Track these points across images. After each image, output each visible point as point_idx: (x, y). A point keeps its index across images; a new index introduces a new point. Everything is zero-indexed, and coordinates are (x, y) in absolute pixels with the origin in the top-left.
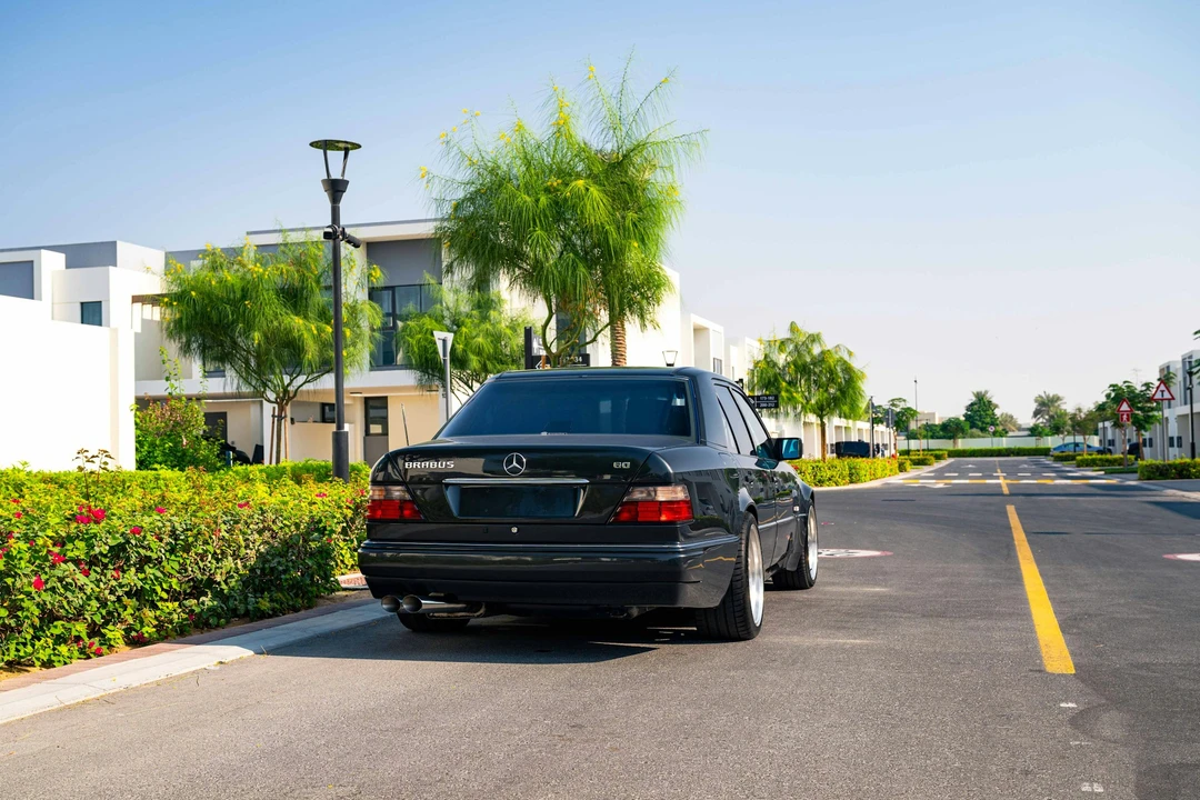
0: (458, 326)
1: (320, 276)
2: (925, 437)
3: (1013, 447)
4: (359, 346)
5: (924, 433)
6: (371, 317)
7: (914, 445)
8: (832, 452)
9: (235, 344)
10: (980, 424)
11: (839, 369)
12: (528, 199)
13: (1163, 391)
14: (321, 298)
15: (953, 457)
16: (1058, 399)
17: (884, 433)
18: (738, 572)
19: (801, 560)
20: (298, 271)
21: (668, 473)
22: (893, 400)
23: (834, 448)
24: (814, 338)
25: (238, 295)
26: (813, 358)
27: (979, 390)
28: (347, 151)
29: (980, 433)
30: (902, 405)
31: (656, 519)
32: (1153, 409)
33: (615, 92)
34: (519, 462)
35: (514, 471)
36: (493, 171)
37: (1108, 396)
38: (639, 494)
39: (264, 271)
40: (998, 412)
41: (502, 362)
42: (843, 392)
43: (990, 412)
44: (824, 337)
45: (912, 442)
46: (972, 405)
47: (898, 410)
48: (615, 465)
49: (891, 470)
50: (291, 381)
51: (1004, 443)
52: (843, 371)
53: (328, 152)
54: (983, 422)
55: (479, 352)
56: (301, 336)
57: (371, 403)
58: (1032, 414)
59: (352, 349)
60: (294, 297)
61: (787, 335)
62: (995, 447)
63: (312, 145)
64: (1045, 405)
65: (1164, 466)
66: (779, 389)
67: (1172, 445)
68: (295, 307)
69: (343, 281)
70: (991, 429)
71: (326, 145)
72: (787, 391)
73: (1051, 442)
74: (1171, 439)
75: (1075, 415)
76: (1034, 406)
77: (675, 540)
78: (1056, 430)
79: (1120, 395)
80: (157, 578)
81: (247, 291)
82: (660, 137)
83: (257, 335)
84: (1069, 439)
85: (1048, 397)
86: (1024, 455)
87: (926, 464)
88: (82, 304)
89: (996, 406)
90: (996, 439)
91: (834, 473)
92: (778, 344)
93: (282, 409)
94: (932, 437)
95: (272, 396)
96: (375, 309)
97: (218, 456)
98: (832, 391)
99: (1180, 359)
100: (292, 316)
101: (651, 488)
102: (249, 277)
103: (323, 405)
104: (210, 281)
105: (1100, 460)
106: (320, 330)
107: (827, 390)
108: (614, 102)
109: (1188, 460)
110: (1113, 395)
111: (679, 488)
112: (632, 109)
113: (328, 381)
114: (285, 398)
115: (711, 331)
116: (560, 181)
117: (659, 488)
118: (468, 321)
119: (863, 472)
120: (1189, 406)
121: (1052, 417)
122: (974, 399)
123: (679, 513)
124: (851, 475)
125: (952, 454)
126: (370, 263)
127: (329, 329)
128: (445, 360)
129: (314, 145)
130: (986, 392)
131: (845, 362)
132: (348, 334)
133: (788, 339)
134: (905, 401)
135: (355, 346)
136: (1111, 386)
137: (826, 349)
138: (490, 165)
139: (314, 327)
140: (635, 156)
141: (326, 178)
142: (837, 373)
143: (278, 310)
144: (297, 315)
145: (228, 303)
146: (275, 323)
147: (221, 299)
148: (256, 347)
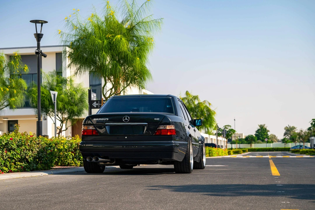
1: (4, 68)
2: (238, 143)
3: (275, 147)
5: (238, 142)
7: (234, 146)
10: (261, 138)
11: (205, 110)
12: (100, 41)
15: (250, 151)
16: (294, 128)
17: (222, 141)
18: (187, 152)
19: (201, 159)
21: (170, 122)
22: (225, 126)
24: (196, 98)
26: (195, 105)
27: (261, 124)
28: (42, 24)
29: (261, 142)
30: (229, 128)
31: (167, 134)
33: (131, 3)
34: (127, 118)
35: (126, 121)
36: (84, 31)
37: (312, 124)
38: (161, 127)
40: (269, 134)
42: (207, 119)
43: (266, 133)
44: (199, 97)
45: (233, 145)
46: (258, 130)
47: (228, 130)
48: (155, 119)
49: (225, 153)
51: (271, 146)
52: (207, 111)
53: (37, 24)
54: (263, 138)
57: (11, 123)
58: (283, 135)
59: (16, 97)
61: (185, 96)
62: (268, 147)
63: (31, 21)
64: (289, 130)
70: (266, 140)
71: (36, 22)
73: (291, 145)
75: (300, 133)
76: (284, 131)
77: (172, 140)
78: (293, 140)
80: (15, 154)
82: (148, 20)
84: (298, 144)
85: (290, 127)
86: (280, 151)
87: (239, 153)
89: (268, 131)
90: (268, 144)
94: (241, 143)
101: (165, 126)
105: (310, 151)
108: (130, 7)
110: (314, 123)
111: (173, 126)
112: (137, 10)
116: (111, 35)
117: (167, 126)
119: (214, 152)
121: (291, 136)
122: (259, 128)
123: (173, 133)
124: (209, 153)
127: (8, 90)
128: (54, 102)
129: (32, 21)
130: (264, 125)
131: (208, 107)
132: (15, 92)
133: (185, 98)
134: (230, 126)
135: (18, 97)
136: (313, 120)
137: (200, 102)
138: (84, 28)
139: (2, 89)
140: (137, 27)
141: (36, 33)
142: (204, 112)
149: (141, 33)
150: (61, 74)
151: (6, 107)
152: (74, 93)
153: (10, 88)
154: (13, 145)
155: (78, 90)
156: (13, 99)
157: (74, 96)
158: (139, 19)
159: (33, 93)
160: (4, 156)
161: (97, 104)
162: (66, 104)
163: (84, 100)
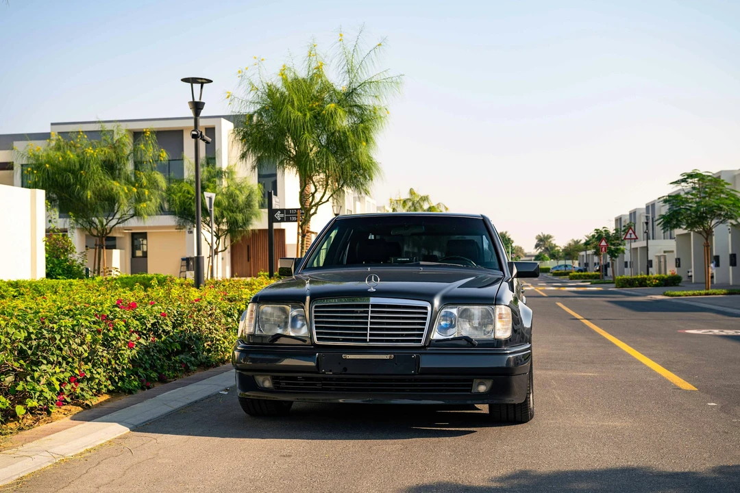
1: (129, 155)
4: (153, 200)
12: (299, 114)
13: (631, 234)
16: (550, 237)
20: (115, 152)
24: (425, 199)
25: (78, 166)
26: (424, 212)
28: (202, 84)
32: (620, 245)
37: (593, 236)
39: (94, 152)
40: (514, 245)
44: (431, 198)
50: (108, 222)
53: (194, 84)
56: (117, 194)
57: (135, 236)
58: (534, 246)
59: (149, 202)
60: (111, 168)
61: (408, 197)
63: (182, 80)
64: (543, 241)
65: (631, 279)
67: (626, 266)
68: (112, 174)
71: (192, 81)
73: (550, 264)
74: (626, 263)
76: (535, 242)
78: (552, 256)
79: (600, 236)
81: (83, 164)
83: (89, 194)
84: (562, 263)
85: (544, 236)
89: (513, 241)
92: (402, 202)
93: (101, 241)
95: (96, 233)
99: (628, 213)
100: (112, 181)
102: (84, 155)
105: (584, 275)
106: (129, 190)
109: (645, 276)
110: (596, 235)
112: (359, 61)
114: (104, 233)
116: (317, 104)
120: (645, 241)
121: (547, 248)
127: (135, 190)
128: (210, 211)
129: (185, 80)
130: (506, 232)
132: (147, 193)
133: (408, 199)
135: (151, 201)
136: (596, 230)
137: (432, 205)
139: (126, 189)
140: (359, 91)
141: (192, 100)
143: (103, 177)
144: (114, 180)
145: (70, 172)
146: (101, 185)
147: (65, 170)
148: (89, 200)
149: (366, 100)
150: (213, 161)
151: (132, 217)
152: (238, 192)
153: (138, 187)
154: (167, 326)
155: (243, 188)
156: (143, 205)
157: (238, 197)
158: (363, 77)
159: (173, 193)
160: (151, 350)
161: (282, 215)
162: (225, 210)
163: (252, 203)
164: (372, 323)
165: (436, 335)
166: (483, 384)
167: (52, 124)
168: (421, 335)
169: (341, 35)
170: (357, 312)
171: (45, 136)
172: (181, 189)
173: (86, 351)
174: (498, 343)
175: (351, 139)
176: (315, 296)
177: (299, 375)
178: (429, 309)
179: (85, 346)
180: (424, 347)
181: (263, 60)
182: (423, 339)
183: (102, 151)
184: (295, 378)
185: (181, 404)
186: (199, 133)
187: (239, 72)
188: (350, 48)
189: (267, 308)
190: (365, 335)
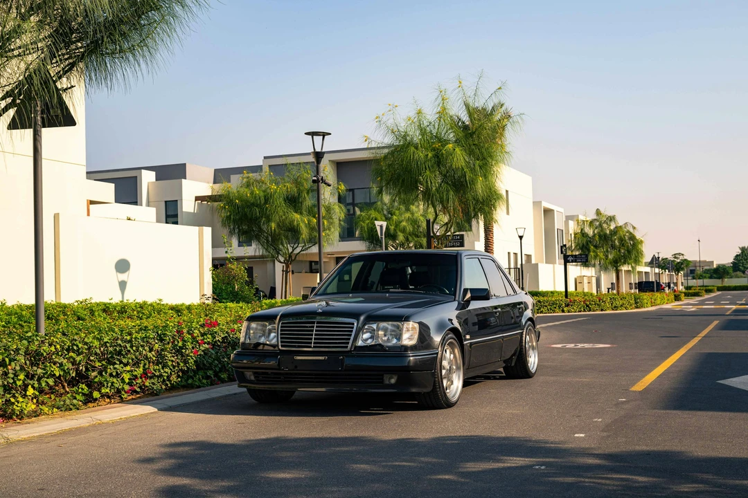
0: (392, 215)
4: (332, 230)
5: (704, 275)
6: (339, 212)
8: (636, 288)
9: (261, 230)
10: (741, 268)
11: (627, 237)
12: (421, 154)
14: (309, 201)
15: (721, 290)
20: (296, 187)
22: (675, 254)
23: (637, 286)
24: (612, 219)
25: (263, 201)
26: (611, 231)
27: (743, 246)
28: (324, 137)
29: (742, 275)
30: (681, 257)
36: (405, 137)
39: (278, 187)
41: (417, 236)
42: (630, 252)
44: (617, 218)
46: (737, 256)
47: (679, 261)
49: (668, 300)
50: (293, 250)
52: (629, 238)
53: (315, 137)
55: (403, 231)
56: (298, 225)
60: (293, 202)
61: (595, 217)
66: (589, 251)
68: (295, 207)
69: (322, 192)
71: (313, 134)
72: (594, 251)
81: (268, 198)
83: (273, 225)
87: (699, 296)
88: (166, 202)
91: (625, 302)
92: (589, 223)
93: (287, 267)
94: (706, 278)
95: (282, 259)
96: (341, 208)
97: (254, 295)
98: (623, 251)
100: (293, 213)
102: (268, 191)
103: (311, 262)
104: (247, 194)
106: (309, 221)
107: (619, 251)
113: (315, 249)
114: (290, 260)
115: (555, 212)
116: (440, 144)
118: (397, 212)
122: (740, 252)
124: (636, 303)
125: (719, 289)
126: (338, 181)
127: (315, 220)
129: (306, 134)
131: (631, 233)
133: (595, 220)
134: (683, 255)
135: (330, 230)
137: (619, 225)
138: (403, 134)
139: (306, 220)
141: (313, 151)
142: (625, 241)
143: (286, 210)
144: (296, 213)
145: (257, 207)
146: (284, 217)
147: (253, 204)
148: (273, 231)
151: (314, 245)
164: (316, 335)
165: (360, 343)
166: (392, 378)
167: (265, 158)
168: (348, 343)
169: (460, 83)
170: (307, 327)
171: (257, 169)
172: (369, 216)
173: (153, 356)
174: (406, 348)
175: (469, 175)
176: (284, 316)
177: (269, 371)
178: (355, 324)
179: (153, 353)
180: (351, 351)
181: (396, 106)
182: (349, 346)
183: (285, 186)
184: (267, 373)
185: (221, 395)
186: (320, 178)
187: (377, 118)
188: (470, 93)
189: (253, 325)
190: (311, 343)
